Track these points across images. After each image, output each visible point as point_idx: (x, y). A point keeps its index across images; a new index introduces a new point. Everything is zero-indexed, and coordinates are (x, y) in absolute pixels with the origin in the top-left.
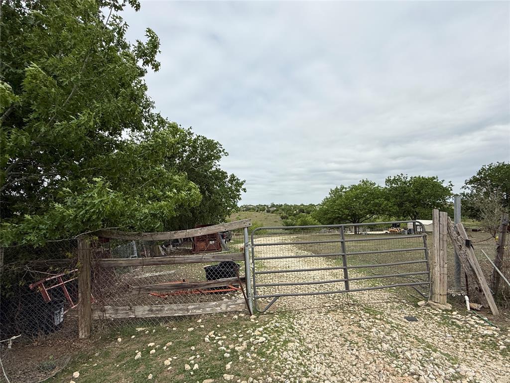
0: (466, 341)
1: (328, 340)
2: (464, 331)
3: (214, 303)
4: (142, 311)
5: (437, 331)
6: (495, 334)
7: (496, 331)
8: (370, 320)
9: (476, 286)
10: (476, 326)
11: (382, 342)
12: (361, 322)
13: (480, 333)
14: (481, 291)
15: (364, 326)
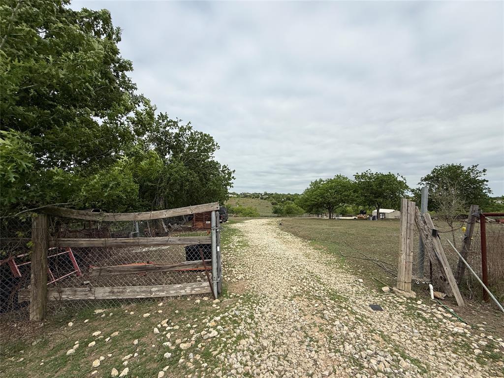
0: (436, 340)
1: (287, 334)
2: (432, 326)
3: (179, 286)
4: (102, 293)
5: (403, 325)
6: (466, 333)
7: (466, 328)
8: (335, 310)
9: (441, 275)
10: (444, 321)
11: (344, 341)
12: (325, 312)
13: (449, 330)
14: (445, 280)
15: (327, 318)
